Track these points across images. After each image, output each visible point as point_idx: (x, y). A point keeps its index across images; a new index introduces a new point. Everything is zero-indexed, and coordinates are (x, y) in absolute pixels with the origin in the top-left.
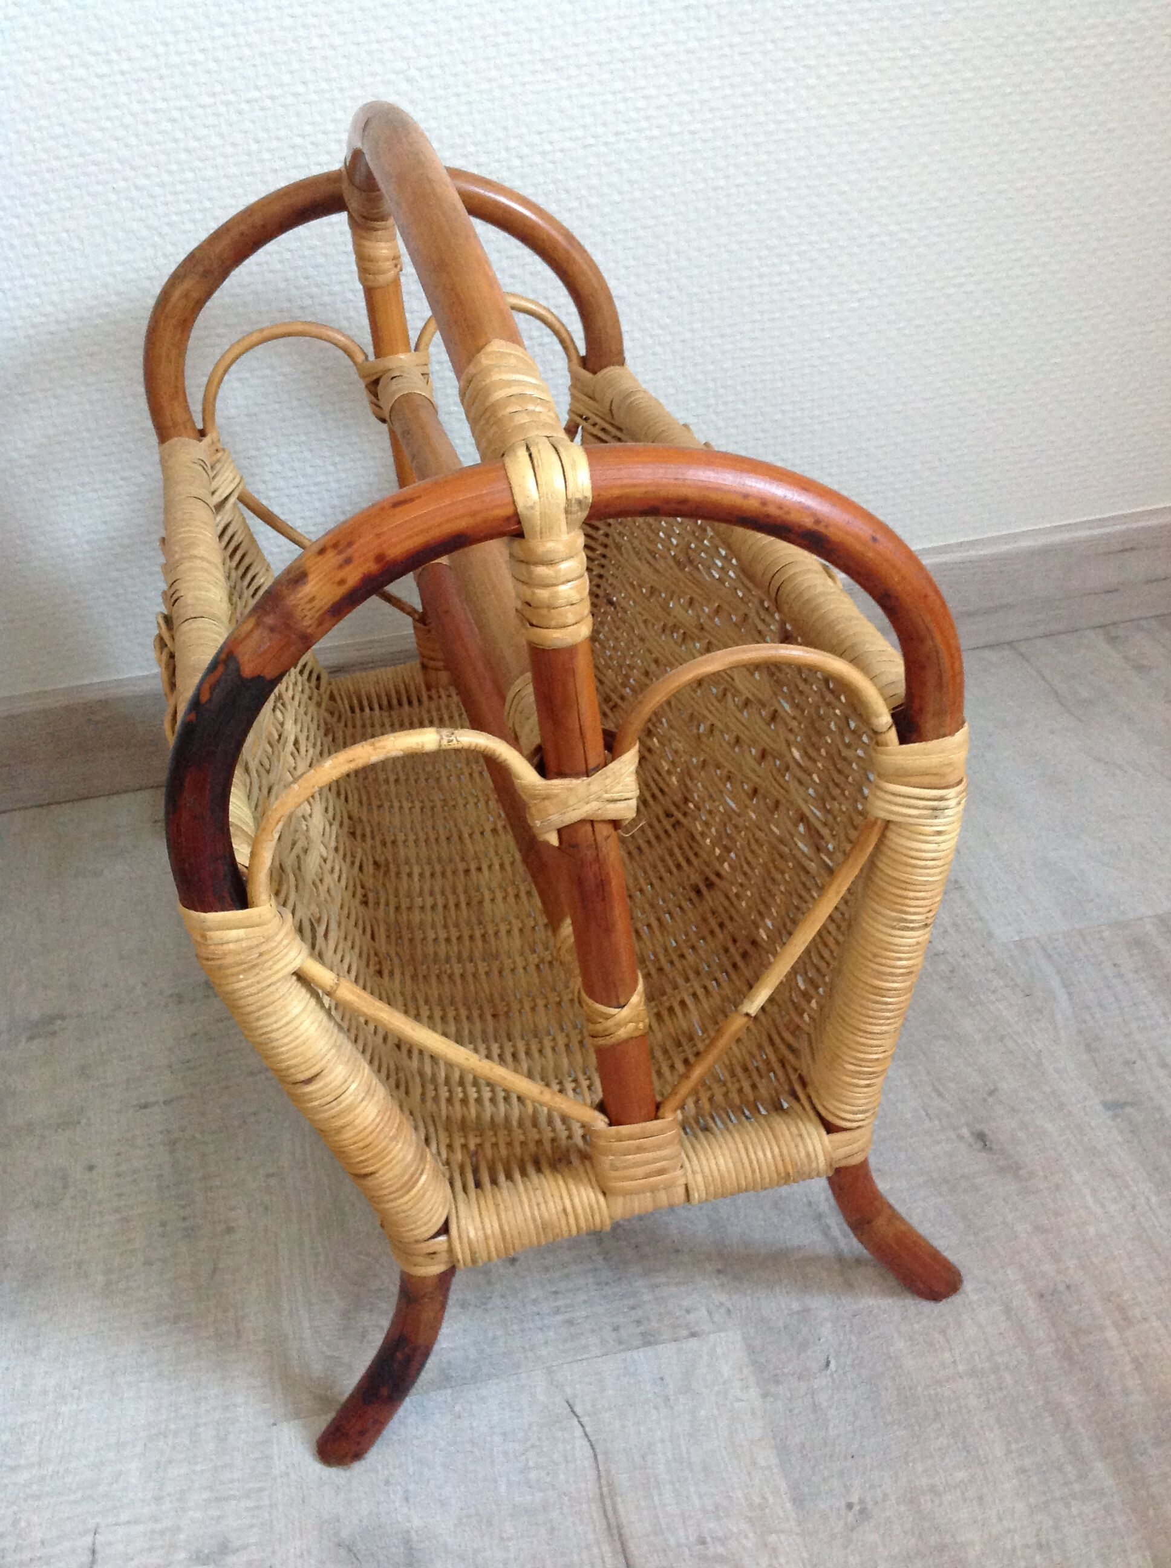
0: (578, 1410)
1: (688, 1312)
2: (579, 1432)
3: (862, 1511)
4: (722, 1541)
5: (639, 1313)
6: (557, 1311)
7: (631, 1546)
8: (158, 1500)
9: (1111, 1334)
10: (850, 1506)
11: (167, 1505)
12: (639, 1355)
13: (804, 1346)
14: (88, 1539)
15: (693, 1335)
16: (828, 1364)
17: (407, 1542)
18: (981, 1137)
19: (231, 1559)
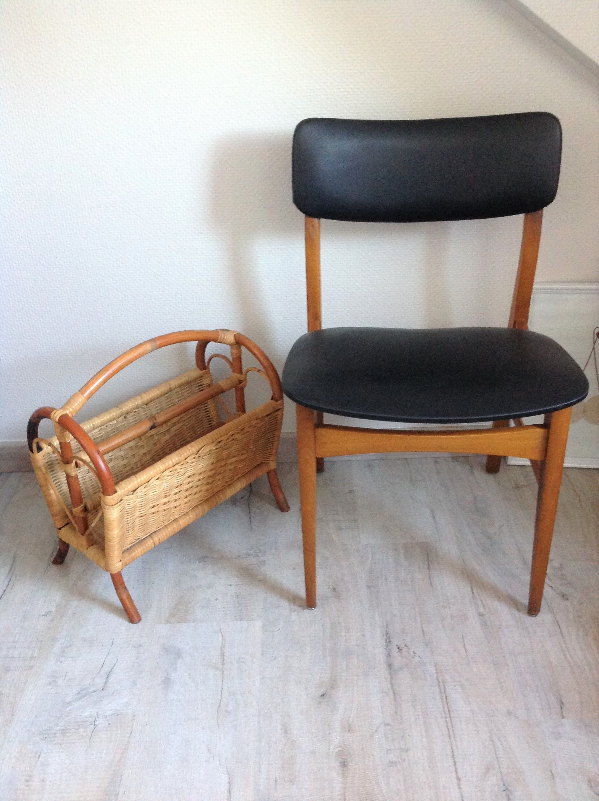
0: (222, 631)
1: (252, 615)
2: (221, 635)
3: (275, 658)
4: (244, 659)
5: (241, 614)
6: (224, 611)
7: (225, 657)
8: (128, 635)
9: (343, 634)
10: (273, 657)
11: (130, 636)
12: (239, 623)
13: (275, 626)
14: (112, 640)
15: (252, 620)
16: (279, 630)
17: (179, 650)
18: (334, 589)
19: (141, 648)
